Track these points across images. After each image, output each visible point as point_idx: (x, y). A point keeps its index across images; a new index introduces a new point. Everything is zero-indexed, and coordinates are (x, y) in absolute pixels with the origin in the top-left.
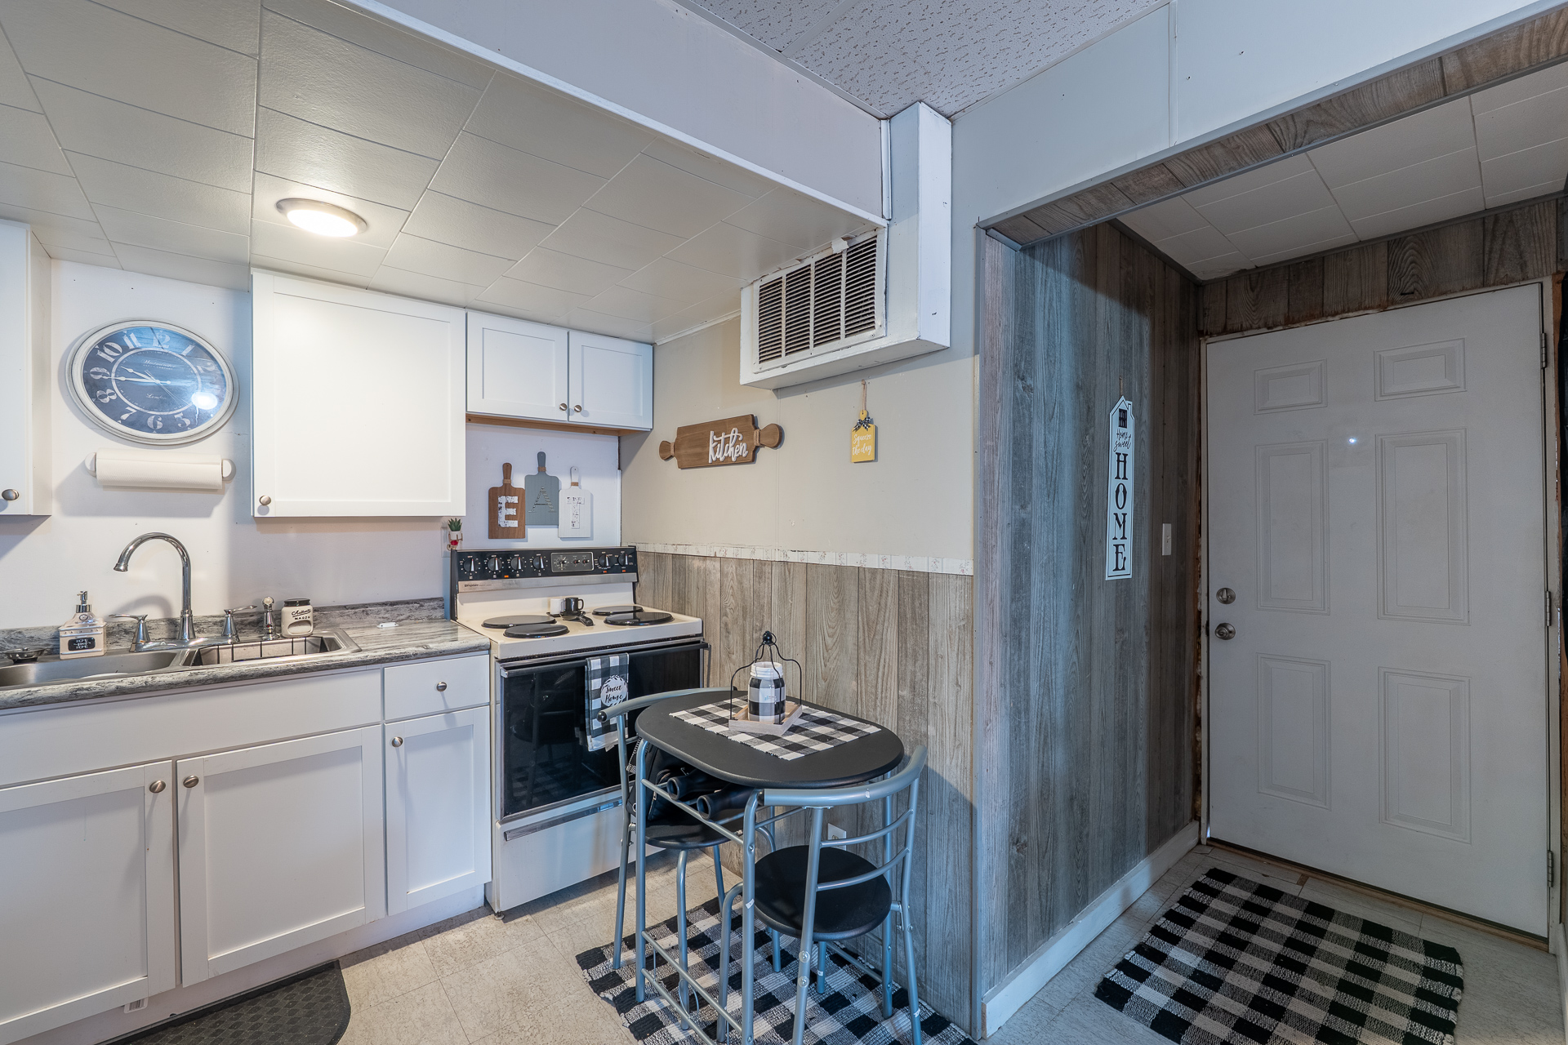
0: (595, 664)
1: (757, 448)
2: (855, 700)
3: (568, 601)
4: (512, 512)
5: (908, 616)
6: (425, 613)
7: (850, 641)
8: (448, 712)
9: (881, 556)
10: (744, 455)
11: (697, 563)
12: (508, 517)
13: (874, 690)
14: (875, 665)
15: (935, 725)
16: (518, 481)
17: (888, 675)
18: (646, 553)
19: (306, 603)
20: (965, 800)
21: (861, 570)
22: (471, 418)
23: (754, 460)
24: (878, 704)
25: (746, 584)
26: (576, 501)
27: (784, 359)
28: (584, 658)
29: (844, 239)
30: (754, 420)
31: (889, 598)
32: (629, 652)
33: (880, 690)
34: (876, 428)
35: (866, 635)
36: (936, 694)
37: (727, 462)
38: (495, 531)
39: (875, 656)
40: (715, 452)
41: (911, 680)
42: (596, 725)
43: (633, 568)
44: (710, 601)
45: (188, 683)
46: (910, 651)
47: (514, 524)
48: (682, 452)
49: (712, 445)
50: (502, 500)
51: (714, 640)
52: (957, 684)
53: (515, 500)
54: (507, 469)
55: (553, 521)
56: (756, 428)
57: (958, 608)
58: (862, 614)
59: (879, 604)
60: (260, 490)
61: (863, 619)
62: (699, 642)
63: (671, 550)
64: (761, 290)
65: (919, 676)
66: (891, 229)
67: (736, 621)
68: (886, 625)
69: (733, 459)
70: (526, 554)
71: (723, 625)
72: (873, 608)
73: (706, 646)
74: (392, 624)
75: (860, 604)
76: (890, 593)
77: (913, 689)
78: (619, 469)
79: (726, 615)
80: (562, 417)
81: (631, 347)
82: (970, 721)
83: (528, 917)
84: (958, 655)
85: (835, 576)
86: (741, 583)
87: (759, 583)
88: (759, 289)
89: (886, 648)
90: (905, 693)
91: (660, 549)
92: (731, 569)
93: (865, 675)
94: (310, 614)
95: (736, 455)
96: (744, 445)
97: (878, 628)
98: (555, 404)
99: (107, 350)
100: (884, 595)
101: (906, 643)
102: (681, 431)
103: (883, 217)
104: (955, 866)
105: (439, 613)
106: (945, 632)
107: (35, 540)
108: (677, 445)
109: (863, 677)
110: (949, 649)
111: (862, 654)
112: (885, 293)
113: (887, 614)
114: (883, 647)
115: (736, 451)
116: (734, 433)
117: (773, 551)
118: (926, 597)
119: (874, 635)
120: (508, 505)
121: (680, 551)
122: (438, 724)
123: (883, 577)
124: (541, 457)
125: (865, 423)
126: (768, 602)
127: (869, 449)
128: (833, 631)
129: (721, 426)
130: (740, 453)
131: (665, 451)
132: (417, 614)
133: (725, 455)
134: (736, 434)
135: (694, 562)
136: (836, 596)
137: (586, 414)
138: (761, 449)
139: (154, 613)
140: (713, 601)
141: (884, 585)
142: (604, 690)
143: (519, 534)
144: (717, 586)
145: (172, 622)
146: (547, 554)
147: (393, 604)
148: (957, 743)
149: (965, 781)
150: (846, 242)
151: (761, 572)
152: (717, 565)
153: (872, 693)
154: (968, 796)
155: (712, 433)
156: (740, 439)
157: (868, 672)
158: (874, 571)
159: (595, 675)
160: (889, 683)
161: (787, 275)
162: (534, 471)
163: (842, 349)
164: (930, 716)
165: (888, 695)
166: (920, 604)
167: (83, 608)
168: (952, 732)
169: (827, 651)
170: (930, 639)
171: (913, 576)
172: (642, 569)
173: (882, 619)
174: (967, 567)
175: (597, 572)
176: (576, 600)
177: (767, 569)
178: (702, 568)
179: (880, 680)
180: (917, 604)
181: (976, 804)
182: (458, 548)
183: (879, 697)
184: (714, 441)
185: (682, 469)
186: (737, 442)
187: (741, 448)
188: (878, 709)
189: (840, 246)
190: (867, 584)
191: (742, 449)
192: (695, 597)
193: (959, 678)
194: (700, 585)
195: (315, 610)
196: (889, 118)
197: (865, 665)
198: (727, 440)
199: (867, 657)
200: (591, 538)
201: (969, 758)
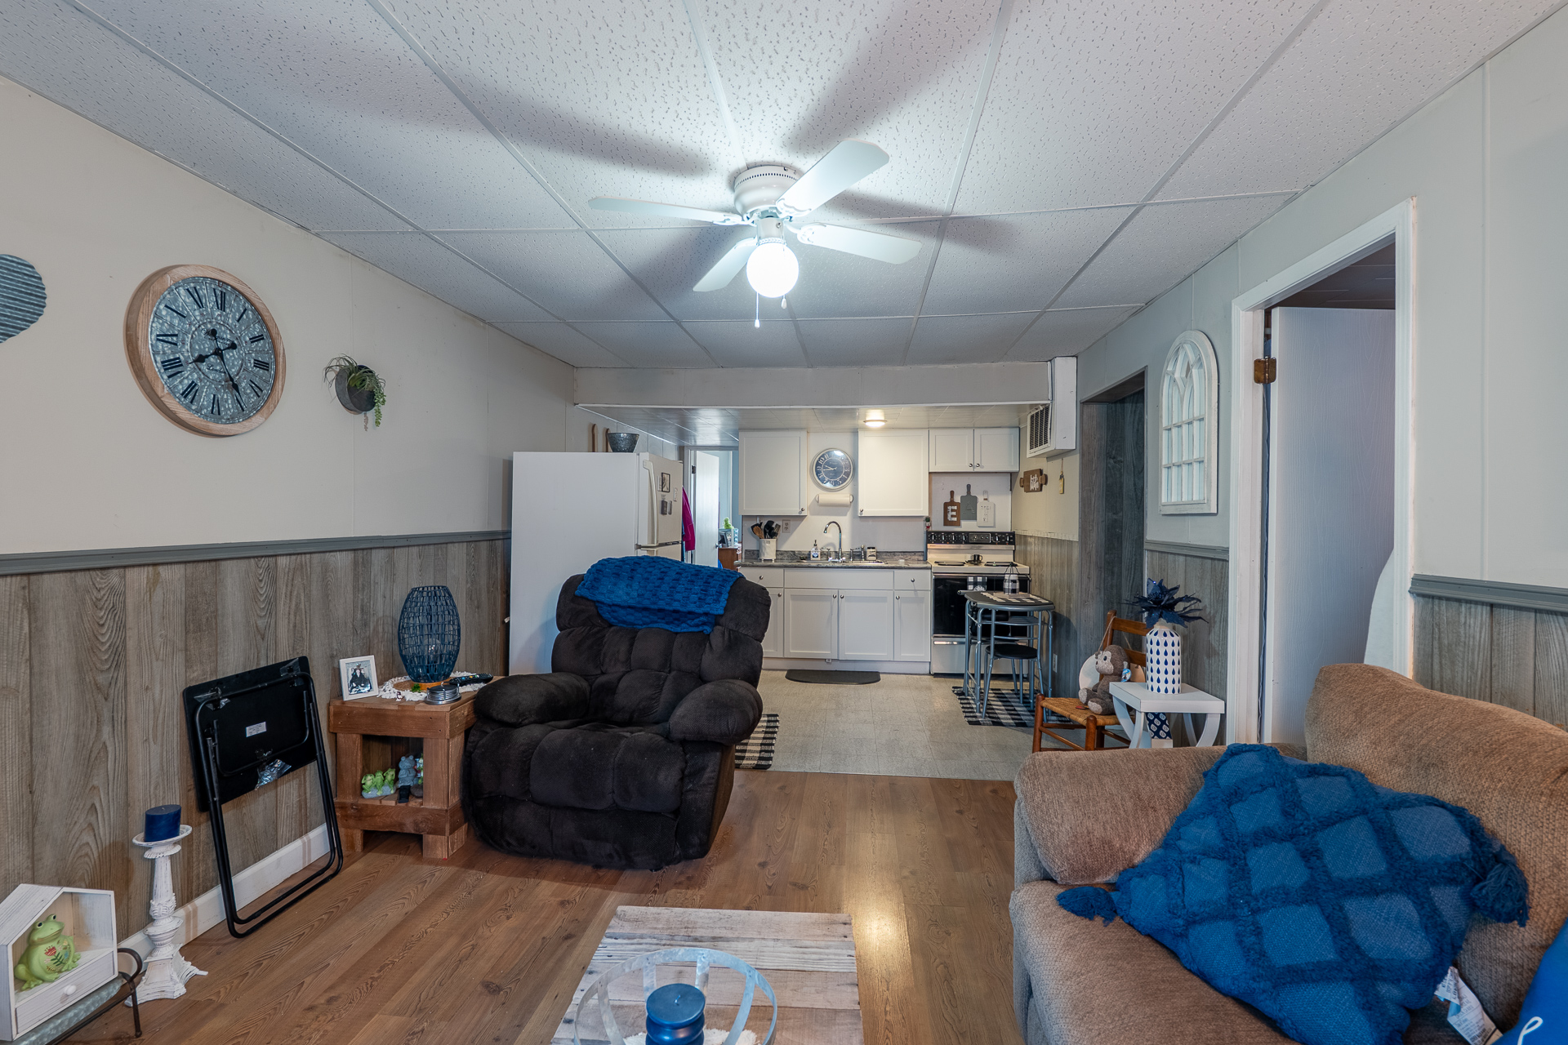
0: (971, 579)
1: (1042, 485)
3: (975, 556)
4: (954, 513)
6: (916, 557)
8: (915, 590)
10: (1039, 487)
12: (952, 516)
15: (1072, 603)
16: (957, 499)
19: (874, 548)
20: (1076, 632)
22: (930, 473)
23: (1041, 490)
26: (986, 508)
28: (967, 577)
30: (1041, 471)
32: (986, 576)
34: (1064, 479)
37: (1035, 490)
38: (946, 523)
40: (1032, 485)
43: (1012, 542)
45: (841, 567)
47: (955, 519)
48: (1025, 484)
49: (1032, 482)
50: (950, 508)
53: (955, 508)
54: (952, 493)
55: (974, 518)
56: (1042, 475)
57: (1076, 555)
60: (860, 508)
63: (1023, 533)
66: (1053, 404)
67: (1037, 566)
69: (1037, 489)
70: (958, 533)
74: (903, 560)
78: (1008, 490)
79: (1035, 564)
80: (971, 470)
81: (1006, 431)
86: (1039, 549)
87: (1041, 546)
88: (1030, 417)
92: (1036, 542)
94: (875, 553)
95: (1037, 487)
96: (1039, 483)
98: (967, 464)
99: (821, 460)
102: (1024, 474)
103: (1048, 400)
105: (921, 558)
107: (805, 524)
108: (1024, 481)
112: (1050, 429)
115: (1037, 485)
117: (1046, 533)
118: (1069, 551)
120: (952, 510)
121: (1025, 533)
122: (912, 594)
124: (969, 487)
126: (1044, 557)
129: (1034, 473)
131: (1021, 483)
132: (913, 557)
133: (1034, 487)
134: (1037, 477)
135: (1029, 539)
137: (983, 467)
138: (1044, 485)
139: (832, 550)
140: (1032, 557)
143: (958, 524)
144: (1033, 550)
145: (836, 552)
146: (967, 534)
147: (904, 552)
148: (1075, 610)
150: (1043, 406)
151: (1043, 543)
152: (1034, 540)
154: (1077, 630)
155: (1032, 476)
156: (1038, 480)
159: (971, 583)
161: (1035, 414)
162: (966, 494)
167: (816, 545)
168: (1075, 605)
171: (1067, 542)
172: (1016, 543)
174: (1077, 537)
175: (992, 543)
176: (979, 556)
177: (1044, 541)
178: (1030, 541)
182: (930, 529)
184: (1032, 480)
185: (1025, 492)
189: (1042, 408)
191: (1039, 485)
194: (1030, 549)
195: (877, 552)
196: (1050, 361)
198: (1035, 480)
200: (994, 527)
201: (1077, 615)
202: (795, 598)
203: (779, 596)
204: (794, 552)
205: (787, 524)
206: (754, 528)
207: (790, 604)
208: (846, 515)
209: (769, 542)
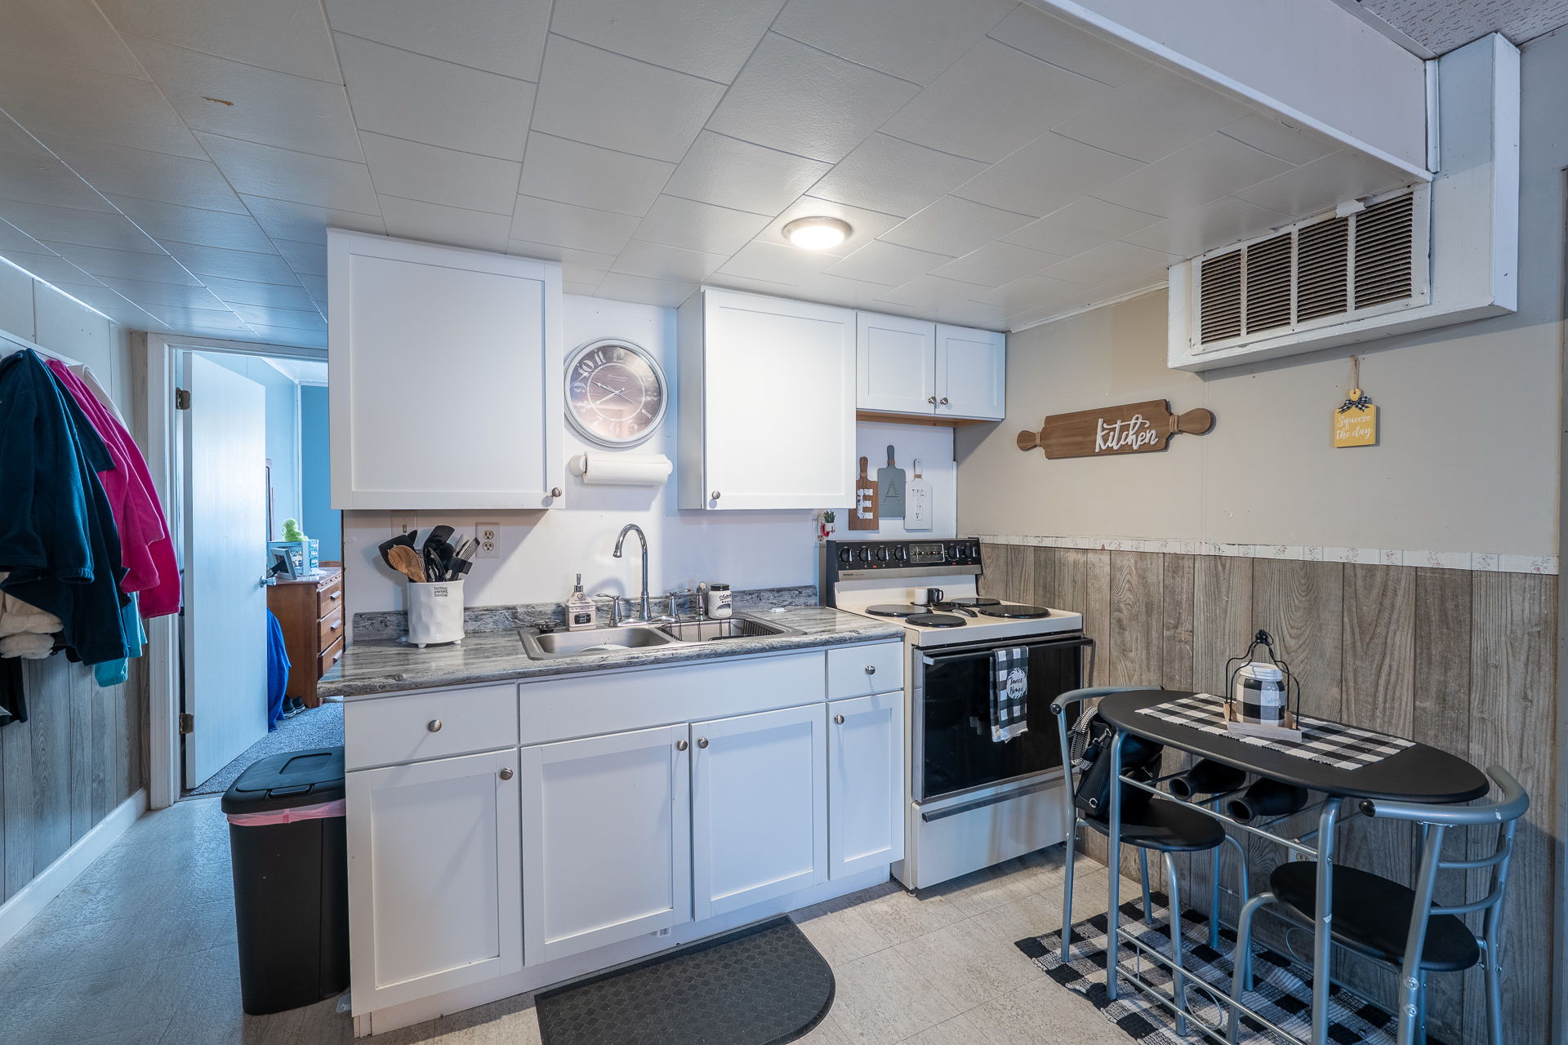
0: (1002, 655)
1: (1172, 435)
2: (1337, 709)
3: (928, 591)
4: (868, 504)
5: (1433, 619)
6: (802, 600)
7: (1329, 644)
8: (874, 694)
9: (1384, 552)
10: (1152, 443)
11: (1072, 557)
12: (864, 510)
13: (1370, 699)
14: (1374, 671)
15: (1484, 743)
16: (873, 475)
17: (1396, 684)
18: (995, 546)
19: (726, 588)
20: (1539, 833)
21: (1346, 566)
22: (860, 415)
23: (1166, 448)
24: (1378, 713)
25: (1151, 578)
26: (919, 493)
27: (1245, 338)
28: (989, 649)
29: (1358, 200)
30: (1167, 405)
31: (1399, 599)
32: (1027, 644)
33: (1381, 700)
34: (1378, 410)
35: (1357, 637)
36: (1486, 708)
37: (1126, 450)
38: (854, 522)
39: (1372, 662)
40: (1105, 440)
41: (1438, 691)
42: (1004, 715)
43: (977, 560)
44: (1093, 596)
46: (1436, 658)
47: (870, 516)
48: (1053, 441)
49: (1100, 434)
50: (860, 493)
51: (1102, 634)
52: (1525, 698)
53: (870, 492)
54: (862, 462)
56: (1171, 414)
57: (1527, 612)
58: (1350, 615)
59: (1381, 604)
61: (1351, 621)
62: (1079, 638)
63: (1035, 542)
64: (1203, 267)
65: (1453, 686)
66: (1438, 184)
67: (1135, 617)
68: (1392, 627)
69: (1135, 447)
71: (1113, 621)
72: (1369, 607)
73: (1090, 642)
74: (782, 610)
75: (1346, 603)
76: (1400, 593)
77: (1442, 699)
78: (954, 460)
79: (1120, 610)
80: (928, 410)
81: (988, 336)
82: (1549, 741)
83: (938, 898)
84: (1526, 665)
85: (1302, 573)
86: (1143, 577)
87: (1174, 578)
88: (1201, 265)
89: (1392, 654)
90: (1429, 704)
91: (1015, 541)
92: (1129, 563)
93: (1355, 682)
94: (730, 599)
95: (1139, 443)
96: (1153, 432)
97: (1378, 630)
98: (924, 398)
99: (584, 367)
100: (1390, 594)
101: (1429, 649)
102: (1049, 420)
103: (1427, 169)
104: (1519, 904)
105: (815, 600)
106: (1503, 638)
107: (539, 530)
108: (1045, 434)
109: (1351, 684)
110: (1511, 659)
111: (1349, 659)
112: (1429, 256)
113: (1395, 616)
114: (1388, 652)
115: (1139, 439)
116: (1136, 420)
117: (1197, 544)
118: (1467, 598)
119: (1372, 639)
120: (864, 498)
121: (1047, 543)
122: (865, 705)
123: (1387, 575)
124: (891, 450)
125: (1362, 403)
126: (1188, 598)
127: (1368, 434)
128: (1299, 632)
129: (1112, 414)
130: (1147, 441)
131: (1026, 441)
132: (797, 601)
133: (1122, 442)
134: (1140, 421)
135: (1069, 554)
136: (1303, 594)
137: (950, 407)
138: (1177, 439)
140: (1099, 598)
141: (1390, 583)
142: (1009, 682)
143: (872, 525)
144: (1105, 581)
146: (906, 546)
147: (779, 590)
148: (1524, 766)
149: (1539, 809)
150: (1362, 204)
151: (1178, 566)
152: (1106, 558)
153: (1367, 702)
154: (1545, 828)
155: (1100, 421)
156: (1146, 426)
157: (1360, 679)
158: (1370, 569)
159: (1001, 666)
160: (1398, 693)
161: (1248, 247)
162: (885, 465)
163: (1348, 323)
164: (1474, 733)
165: (1396, 706)
166: (1457, 606)
167: (578, 589)
168: (1516, 752)
169: (1288, 653)
170: (1474, 645)
171: (1443, 574)
172: (988, 561)
173: (1384, 621)
174: (1545, 565)
175: (948, 563)
176: (938, 591)
177: (1187, 563)
178: (1082, 561)
179: (1381, 689)
180: (1450, 605)
181: (1558, 836)
182: (829, 539)
183: (1381, 706)
184: (1104, 429)
185: (1049, 458)
186: (1142, 428)
187: (1148, 436)
188: (1378, 720)
189: (1349, 209)
190: (1360, 582)
191: (1150, 436)
192: (1070, 591)
193: (1529, 691)
194: (1079, 578)
196: (1438, 58)
197: (1355, 671)
198: (1125, 428)
199: (1358, 663)
200: (931, 530)
201: (1547, 784)
202: (556, 771)
203: (505, 775)
204: (512, 610)
205: (488, 535)
206: (392, 552)
207: (541, 793)
208: (647, 508)
209: (445, 592)
